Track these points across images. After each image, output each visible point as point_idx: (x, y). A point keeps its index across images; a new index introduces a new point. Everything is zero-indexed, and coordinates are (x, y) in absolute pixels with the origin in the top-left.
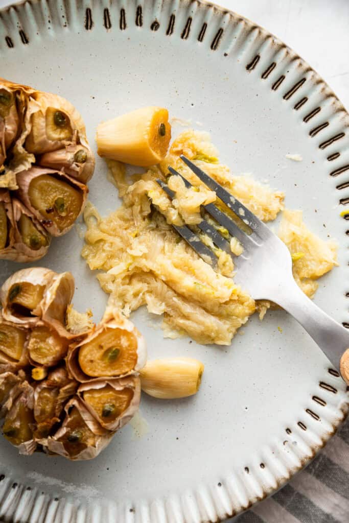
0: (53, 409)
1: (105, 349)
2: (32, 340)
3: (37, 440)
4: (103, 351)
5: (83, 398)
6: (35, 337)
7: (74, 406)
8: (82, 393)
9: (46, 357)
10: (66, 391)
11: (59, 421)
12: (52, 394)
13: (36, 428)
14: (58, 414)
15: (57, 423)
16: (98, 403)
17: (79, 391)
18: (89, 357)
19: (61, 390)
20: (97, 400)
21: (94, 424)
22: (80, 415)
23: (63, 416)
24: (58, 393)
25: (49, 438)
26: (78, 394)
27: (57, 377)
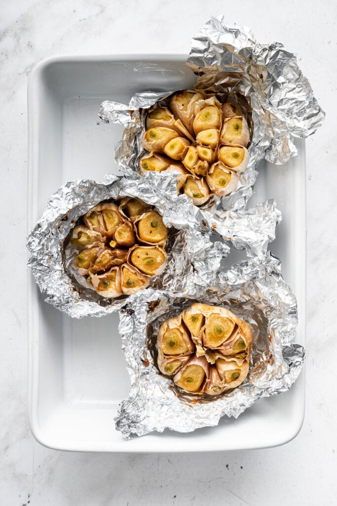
0: (106, 264)
1: (148, 256)
2: (121, 228)
3: (89, 272)
4: (146, 256)
5: (122, 270)
6: (123, 227)
7: (116, 270)
8: (124, 267)
9: (121, 239)
10: (117, 261)
11: (104, 270)
12: (111, 257)
13: (93, 266)
14: (106, 267)
15: (103, 271)
16: (128, 276)
17: (123, 265)
18: (138, 254)
19: (115, 259)
20: (128, 275)
21: (118, 284)
22: (115, 276)
23: (108, 270)
24: (113, 259)
25: (96, 275)
26: (122, 266)
27: (118, 252)
